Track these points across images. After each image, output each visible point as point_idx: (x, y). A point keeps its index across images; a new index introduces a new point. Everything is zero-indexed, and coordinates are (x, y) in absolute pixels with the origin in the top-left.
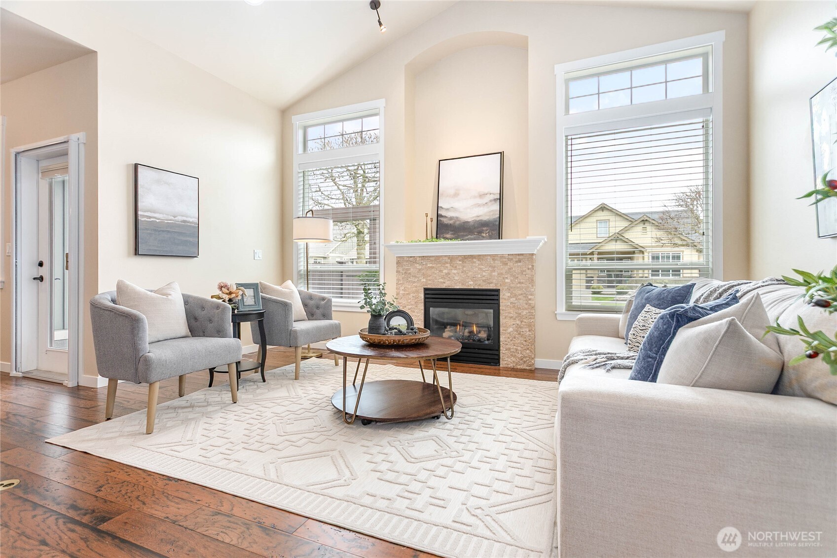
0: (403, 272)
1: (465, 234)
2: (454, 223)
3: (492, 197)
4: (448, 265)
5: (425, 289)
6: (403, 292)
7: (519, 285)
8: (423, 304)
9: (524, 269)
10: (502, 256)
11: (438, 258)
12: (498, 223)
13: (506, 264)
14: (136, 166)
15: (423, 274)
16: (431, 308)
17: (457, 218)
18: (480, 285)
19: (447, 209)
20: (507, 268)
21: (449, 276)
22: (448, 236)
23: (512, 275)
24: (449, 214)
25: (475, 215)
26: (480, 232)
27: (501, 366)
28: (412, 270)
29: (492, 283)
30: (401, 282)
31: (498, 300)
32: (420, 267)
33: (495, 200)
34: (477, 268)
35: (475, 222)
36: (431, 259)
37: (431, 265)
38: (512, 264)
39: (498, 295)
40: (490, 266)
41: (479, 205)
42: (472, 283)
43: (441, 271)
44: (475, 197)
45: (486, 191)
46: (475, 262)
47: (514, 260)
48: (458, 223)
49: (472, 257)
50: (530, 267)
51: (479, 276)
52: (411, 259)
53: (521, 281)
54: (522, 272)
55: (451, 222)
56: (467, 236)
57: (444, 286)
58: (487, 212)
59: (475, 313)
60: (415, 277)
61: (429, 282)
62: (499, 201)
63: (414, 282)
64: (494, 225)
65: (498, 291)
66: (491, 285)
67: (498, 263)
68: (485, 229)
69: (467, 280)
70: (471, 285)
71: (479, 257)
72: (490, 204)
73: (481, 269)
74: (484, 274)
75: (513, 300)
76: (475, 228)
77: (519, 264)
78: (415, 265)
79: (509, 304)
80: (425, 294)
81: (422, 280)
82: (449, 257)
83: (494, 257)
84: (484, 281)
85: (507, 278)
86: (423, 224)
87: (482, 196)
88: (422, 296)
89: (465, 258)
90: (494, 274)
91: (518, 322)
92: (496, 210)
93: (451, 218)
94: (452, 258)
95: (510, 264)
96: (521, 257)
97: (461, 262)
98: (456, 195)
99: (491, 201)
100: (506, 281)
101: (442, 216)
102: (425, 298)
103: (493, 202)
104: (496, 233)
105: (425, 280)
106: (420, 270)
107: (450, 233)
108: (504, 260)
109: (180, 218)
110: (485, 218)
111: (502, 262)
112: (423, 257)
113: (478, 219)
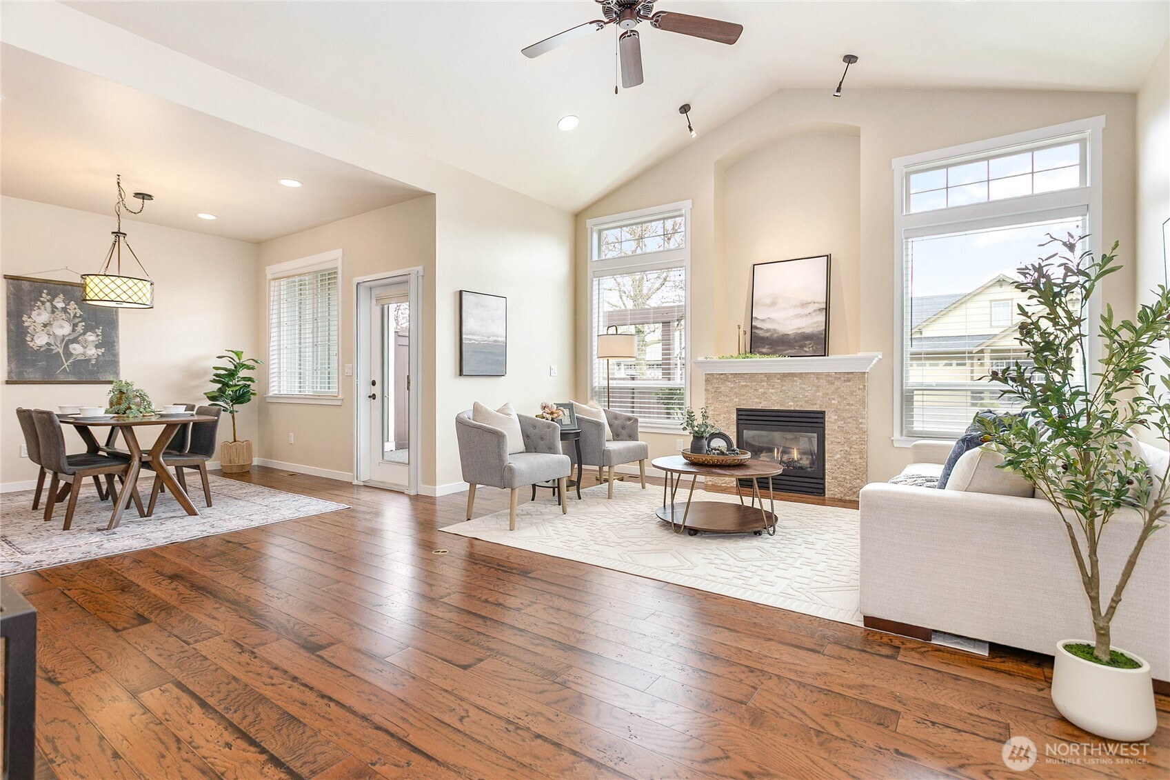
0: (713, 390)
1: (784, 348)
2: (771, 336)
3: (816, 306)
4: (765, 384)
5: (738, 410)
6: (713, 413)
7: (847, 407)
8: (735, 426)
9: (854, 389)
10: (828, 375)
11: (752, 375)
12: (823, 336)
13: (833, 384)
14: (461, 292)
15: (736, 394)
16: (745, 431)
17: (775, 330)
18: (801, 406)
19: (763, 320)
20: (833, 388)
21: (766, 396)
22: (764, 350)
23: (840, 396)
24: (765, 326)
25: (797, 327)
26: (802, 347)
27: (826, 496)
28: (723, 388)
29: (816, 404)
30: (711, 402)
31: (823, 423)
32: (732, 385)
33: (820, 310)
34: (798, 388)
35: (797, 334)
36: (745, 376)
37: (745, 383)
38: (839, 384)
39: (823, 418)
40: (814, 386)
41: (801, 316)
42: (793, 404)
43: (757, 390)
44: (796, 306)
45: (809, 300)
46: (796, 381)
47: (842, 379)
48: (776, 335)
49: (792, 375)
50: (861, 387)
51: (801, 396)
52: (722, 376)
53: (851, 402)
54: (852, 393)
55: (768, 335)
56: (786, 350)
57: (759, 407)
58: (811, 323)
59: (796, 438)
60: (727, 396)
61: (743, 402)
62: (824, 311)
63: (725, 402)
64: (818, 338)
65: (823, 413)
66: (815, 406)
67: (823, 382)
68: (808, 342)
69: (787, 401)
70: (791, 406)
71: (801, 375)
72: (814, 314)
73: (801, 388)
74: (806, 394)
75: (840, 423)
76: (796, 341)
77: (848, 383)
78: (727, 383)
79: (837, 428)
80: (738, 415)
81: (735, 400)
82: (765, 374)
83: (818, 375)
84: (806, 402)
85: (834, 399)
86: (735, 338)
87: (804, 305)
88: (734, 417)
89: (784, 376)
90: (818, 394)
91: (846, 448)
92: (821, 322)
93: (768, 330)
94: (769, 376)
95: (838, 383)
96: (850, 376)
97: (779, 381)
98: (773, 304)
99: (815, 311)
100: (833, 402)
101: (757, 328)
102: (738, 419)
103: (818, 312)
104: (821, 347)
105: (737, 400)
106: (732, 388)
107: (767, 346)
108: (830, 379)
109: (492, 339)
110: (808, 330)
111: (828, 381)
112: (735, 375)
113: (800, 331)
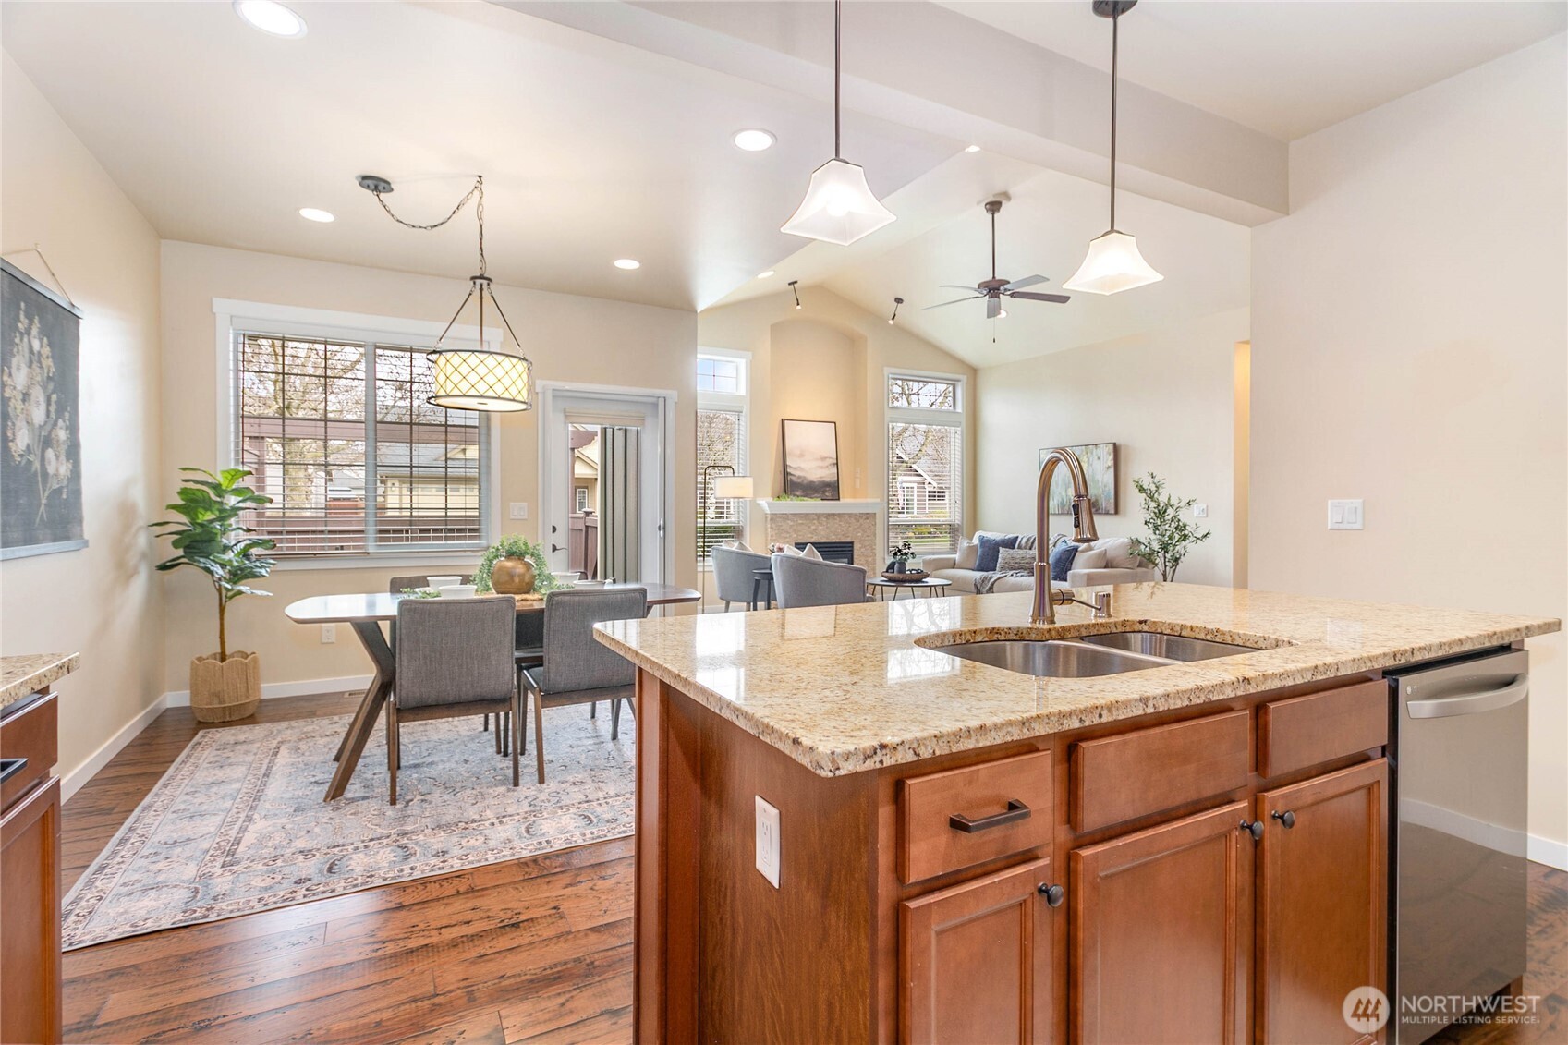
0: (776, 528)
1: (812, 493)
2: (803, 482)
3: (831, 460)
4: (815, 522)
5: (795, 544)
7: (866, 538)
9: (870, 525)
10: (856, 515)
11: (806, 515)
12: (836, 485)
13: (858, 521)
15: (795, 531)
17: (803, 477)
18: (839, 538)
19: (795, 468)
20: (858, 524)
21: (816, 531)
22: (798, 494)
23: (863, 531)
24: (794, 472)
25: (819, 476)
26: (824, 492)
28: (784, 526)
29: (848, 537)
30: (774, 538)
31: (852, 550)
32: (792, 523)
33: (834, 464)
35: (820, 482)
36: (801, 516)
37: (801, 521)
39: (852, 547)
40: (847, 523)
41: (822, 467)
42: (834, 537)
43: (809, 527)
44: (817, 459)
45: (826, 455)
46: (834, 519)
47: (864, 518)
48: (805, 482)
49: (834, 515)
50: (874, 523)
51: (838, 531)
52: (783, 516)
53: (867, 535)
54: (869, 528)
55: (800, 481)
56: (814, 494)
58: (827, 474)
60: (788, 533)
61: (800, 537)
62: (836, 465)
63: (786, 538)
64: (833, 486)
65: (852, 543)
67: (853, 520)
68: (826, 489)
69: (830, 535)
70: (833, 539)
71: (839, 515)
72: (829, 467)
73: (838, 525)
74: (843, 529)
75: (863, 550)
76: (820, 487)
77: (866, 521)
78: (787, 522)
79: (860, 552)
81: (793, 536)
82: (816, 514)
83: (850, 515)
84: (842, 535)
85: (859, 533)
86: (773, 480)
87: (824, 459)
89: (829, 516)
90: (849, 529)
92: (834, 474)
93: (799, 477)
94: (819, 516)
95: (861, 521)
96: (868, 515)
97: (825, 520)
98: (802, 456)
99: (829, 464)
100: (858, 535)
101: (788, 474)
103: (831, 466)
104: (835, 493)
105: (795, 536)
106: (791, 526)
107: (797, 490)
108: (857, 517)
110: (827, 480)
111: (856, 519)
112: (795, 515)
113: (821, 480)
